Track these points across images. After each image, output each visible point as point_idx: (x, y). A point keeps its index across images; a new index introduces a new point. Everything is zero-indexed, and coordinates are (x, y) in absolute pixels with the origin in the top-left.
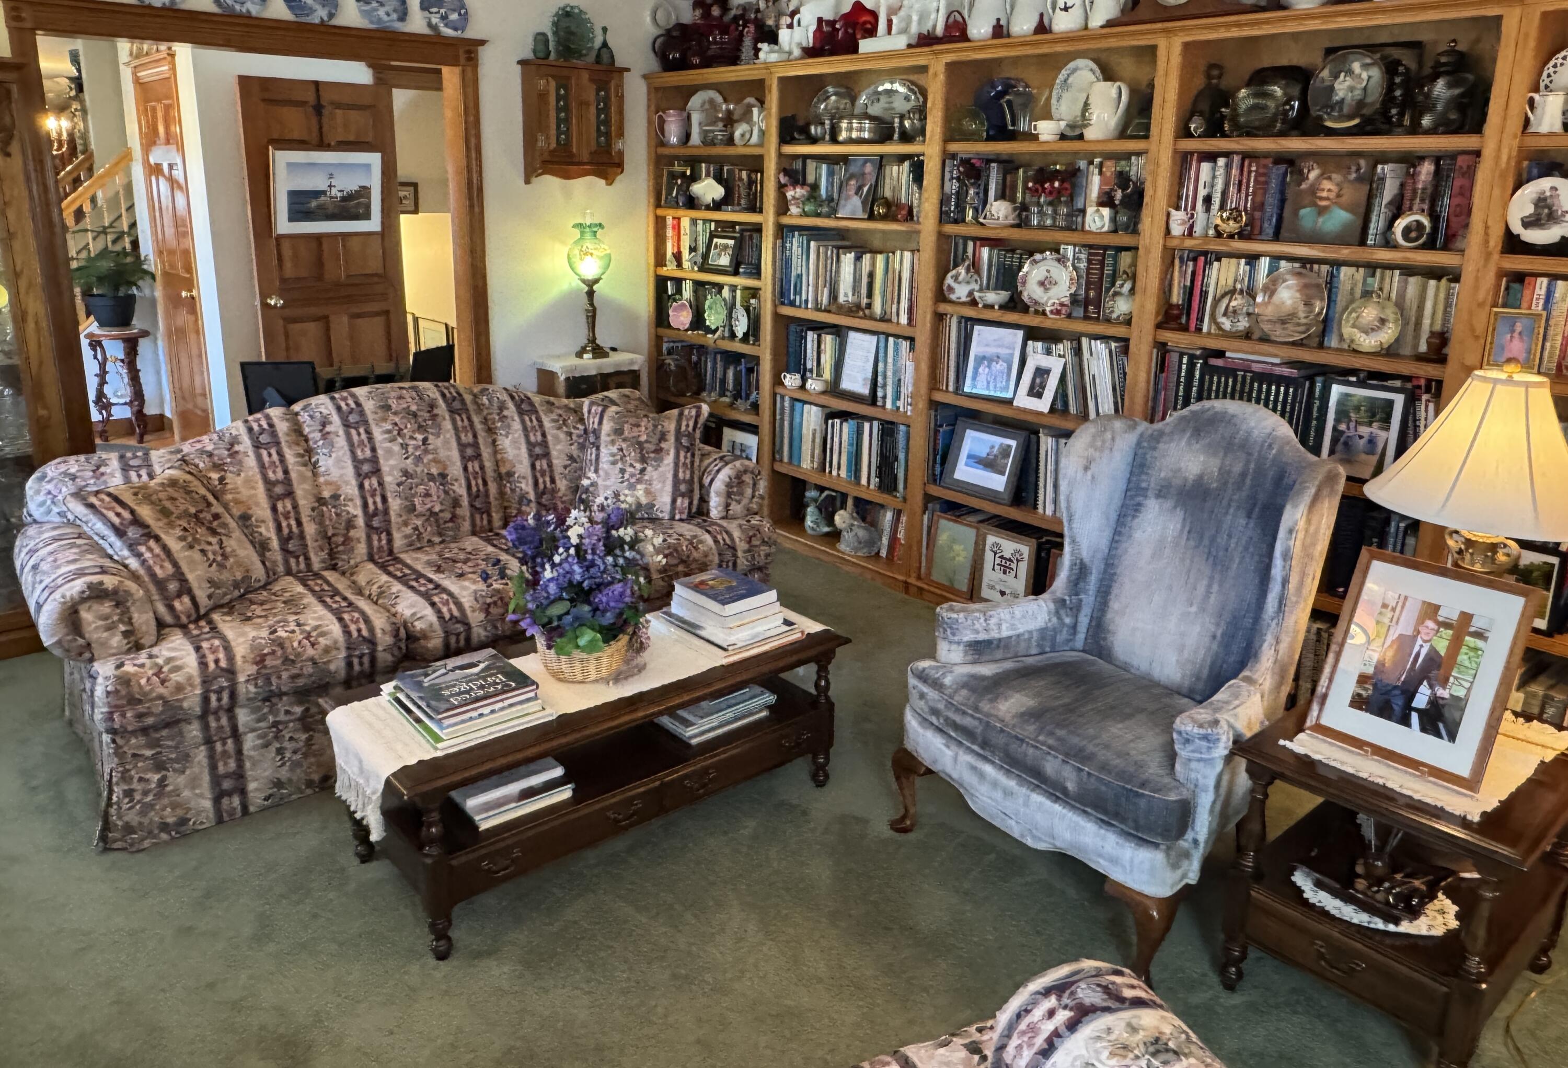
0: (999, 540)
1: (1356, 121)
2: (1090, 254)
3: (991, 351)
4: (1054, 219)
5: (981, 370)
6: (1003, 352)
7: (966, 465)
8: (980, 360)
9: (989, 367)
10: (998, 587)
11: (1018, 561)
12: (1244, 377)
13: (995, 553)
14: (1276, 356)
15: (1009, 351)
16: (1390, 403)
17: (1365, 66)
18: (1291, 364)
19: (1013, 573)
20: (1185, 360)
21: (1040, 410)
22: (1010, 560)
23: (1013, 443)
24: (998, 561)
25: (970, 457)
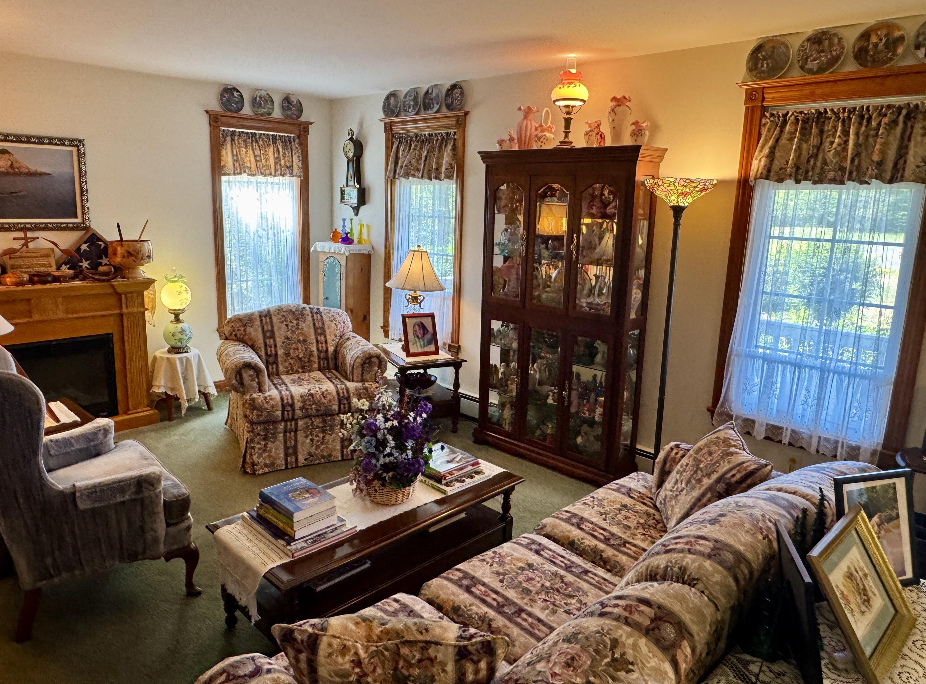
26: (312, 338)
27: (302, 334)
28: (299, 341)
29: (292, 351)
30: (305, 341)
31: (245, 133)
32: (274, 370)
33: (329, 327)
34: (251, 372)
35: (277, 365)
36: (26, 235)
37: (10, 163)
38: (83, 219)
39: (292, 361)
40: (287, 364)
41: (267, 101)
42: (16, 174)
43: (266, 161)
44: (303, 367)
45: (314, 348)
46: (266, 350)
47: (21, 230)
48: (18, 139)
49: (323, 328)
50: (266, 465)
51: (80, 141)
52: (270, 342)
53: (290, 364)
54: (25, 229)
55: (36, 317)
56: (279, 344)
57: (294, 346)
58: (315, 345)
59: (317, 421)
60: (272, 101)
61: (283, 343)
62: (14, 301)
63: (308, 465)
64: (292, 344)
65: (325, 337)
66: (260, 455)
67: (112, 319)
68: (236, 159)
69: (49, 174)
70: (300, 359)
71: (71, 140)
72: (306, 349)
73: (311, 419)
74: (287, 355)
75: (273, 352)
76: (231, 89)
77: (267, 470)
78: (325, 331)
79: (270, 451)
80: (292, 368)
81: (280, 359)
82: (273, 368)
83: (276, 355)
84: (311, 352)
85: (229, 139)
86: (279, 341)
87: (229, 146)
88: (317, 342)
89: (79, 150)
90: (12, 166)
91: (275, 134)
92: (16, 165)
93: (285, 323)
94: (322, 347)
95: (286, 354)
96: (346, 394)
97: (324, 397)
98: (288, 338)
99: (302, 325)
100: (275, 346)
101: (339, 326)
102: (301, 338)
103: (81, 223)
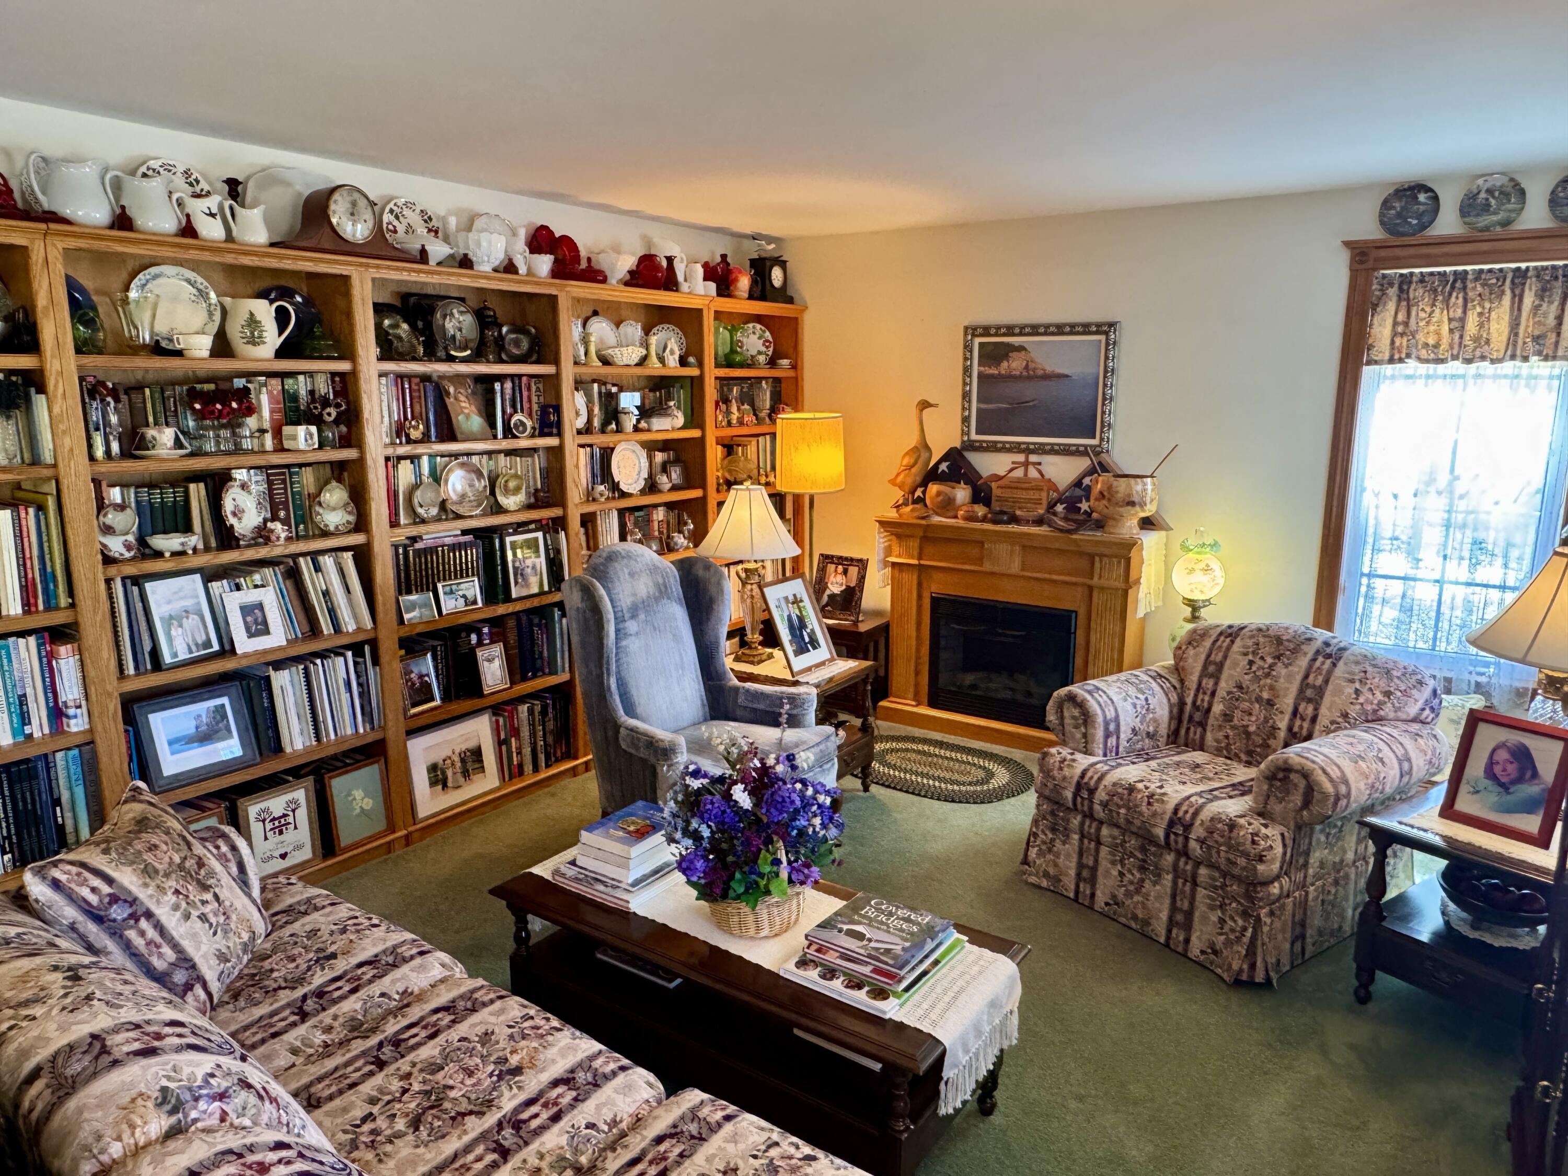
0: (263, 805)
1: (469, 352)
2: (268, 475)
3: (177, 606)
4: (218, 443)
5: (173, 632)
6: (188, 603)
7: (173, 753)
8: (169, 621)
9: (181, 626)
10: (277, 854)
11: (293, 811)
12: (443, 551)
13: (264, 821)
14: (456, 529)
15: (195, 601)
16: (536, 539)
17: (461, 313)
18: (465, 532)
19: (292, 826)
20: (401, 551)
21: (276, 645)
22: (285, 816)
23: (225, 700)
24: (269, 826)
25: (171, 743)
26: (1287, 703)
27: (1272, 688)
28: (1259, 699)
29: (1238, 714)
30: (1270, 703)
31: (1439, 273)
32: (1198, 736)
33: (1339, 691)
34: (1076, 712)
35: (1205, 730)
36: (1027, 458)
37: (1024, 363)
38: (1102, 439)
39: (1231, 733)
40: (1220, 735)
41: (1507, 196)
42: (1029, 378)
43: (1481, 325)
44: (1250, 753)
45: (1283, 724)
46: (1196, 696)
47: (1020, 451)
48: (1035, 330)
49: (1320, 691)
50: (1046, 875)
51: (1111, 325)
52: (1208, 684)
53: (1227, 737)
54: (1028, 450)
55: (987, 567)
56: (1221, 693)
57: (1245, 705)
58: (1287, 717)
59: (1133, 842)
60: (1522, 193)
61: (1229, 693)
62: (968, 542)
63: (1108, 916)
64: (1244, 700)
65: (1316, 709)
66: (1041, 854)
67: (1080, 589)
68: (1402, 329)
69: (1067, 376)
70: (1248, 734)
71: (1098, 325)
72: (1266, 720)
73: (1124, 835)
74: (1227, 717)
75: (1206, 705)
76: (1411, 188)
77: (1044, 883)
78: (1321, 698)
79: (1057, 855)
80: (1228, 744)
81: (1211, 721)
82: (1195, 733)
83: (1209, 710)
84: (1275, 728)
85: (1393, 292)
86: (1224, 685)
87: (1391, 306)
88: (1295, 712)
89: (1107, 339)
90: (1027, 367)
91: (1523, 265)
92: (1031, 365)
93: (1250, 657)
94: (1301, 727)
95: (1225, 715)
96: (1188, 816)
97: (1149, 804)
98: (1240, 687)
99: (1280, 670)
100: (1213, 694)
101: (1366, 695)
102: (1265, 695)
103: (1096, 446)
